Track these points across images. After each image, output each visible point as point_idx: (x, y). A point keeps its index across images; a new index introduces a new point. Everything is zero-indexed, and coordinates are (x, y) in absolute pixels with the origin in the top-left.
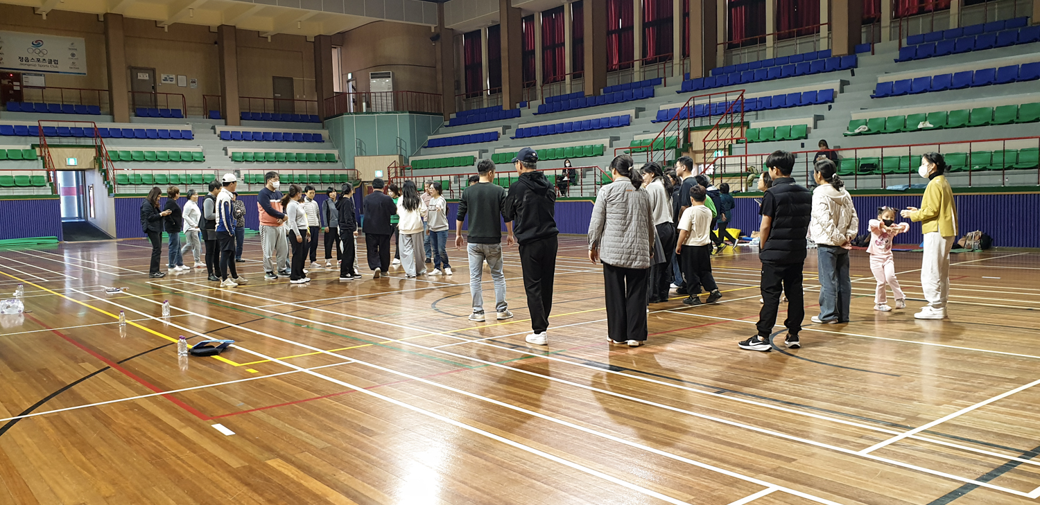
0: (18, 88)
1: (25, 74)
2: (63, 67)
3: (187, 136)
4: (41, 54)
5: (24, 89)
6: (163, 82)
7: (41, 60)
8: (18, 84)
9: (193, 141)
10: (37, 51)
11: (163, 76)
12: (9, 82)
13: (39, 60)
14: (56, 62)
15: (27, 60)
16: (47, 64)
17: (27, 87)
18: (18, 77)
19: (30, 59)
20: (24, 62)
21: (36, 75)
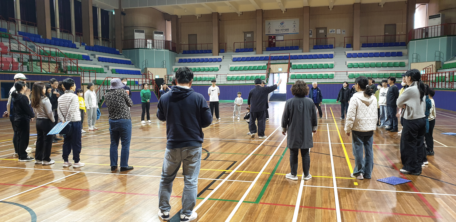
0: (274, 42)
1: (277, 36)
2: (291, 31)
3: (331, 57)
4: (283, 27)
5: (276, 42)
6: (330, 33)
7: (283, 30)
8: (274, 40)
9: (332, 59)
10: (282, 26)
11: (330, 30)
12: (272, 40)
13: (282, 30)
14: (288, 30)
15: (278, 30)
16: (285, 31)
17: (277, 41)
18: (275, 38)
19: (279, 30)
20: (277, 31)
21: (280, 36)
